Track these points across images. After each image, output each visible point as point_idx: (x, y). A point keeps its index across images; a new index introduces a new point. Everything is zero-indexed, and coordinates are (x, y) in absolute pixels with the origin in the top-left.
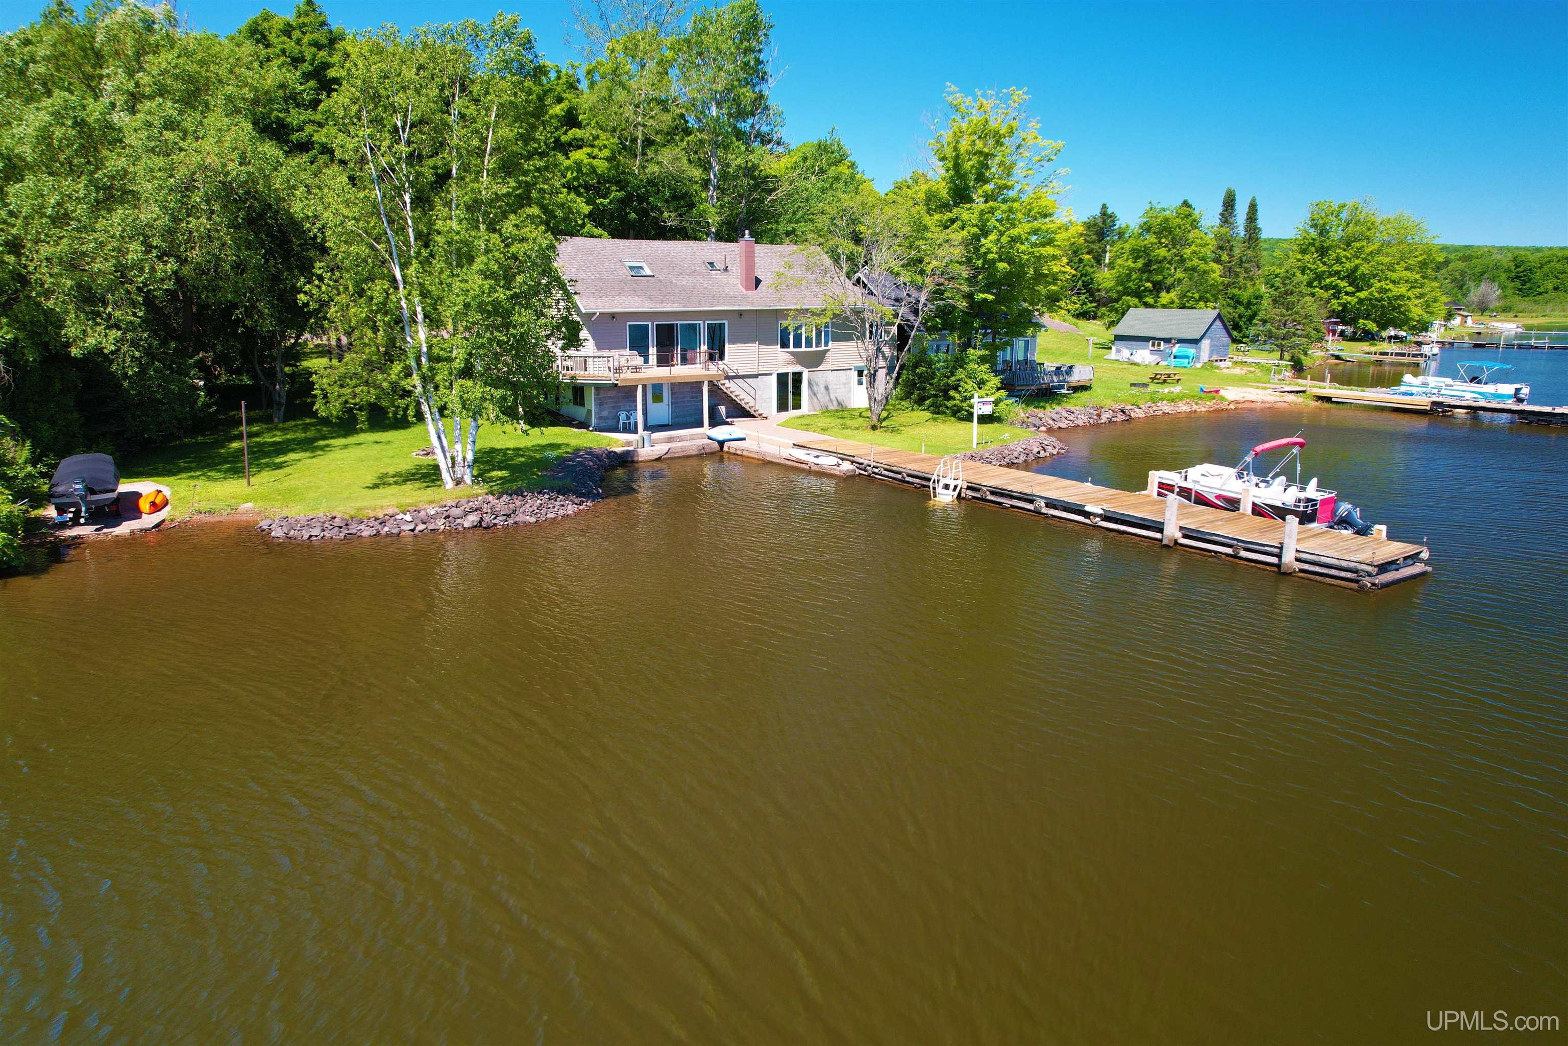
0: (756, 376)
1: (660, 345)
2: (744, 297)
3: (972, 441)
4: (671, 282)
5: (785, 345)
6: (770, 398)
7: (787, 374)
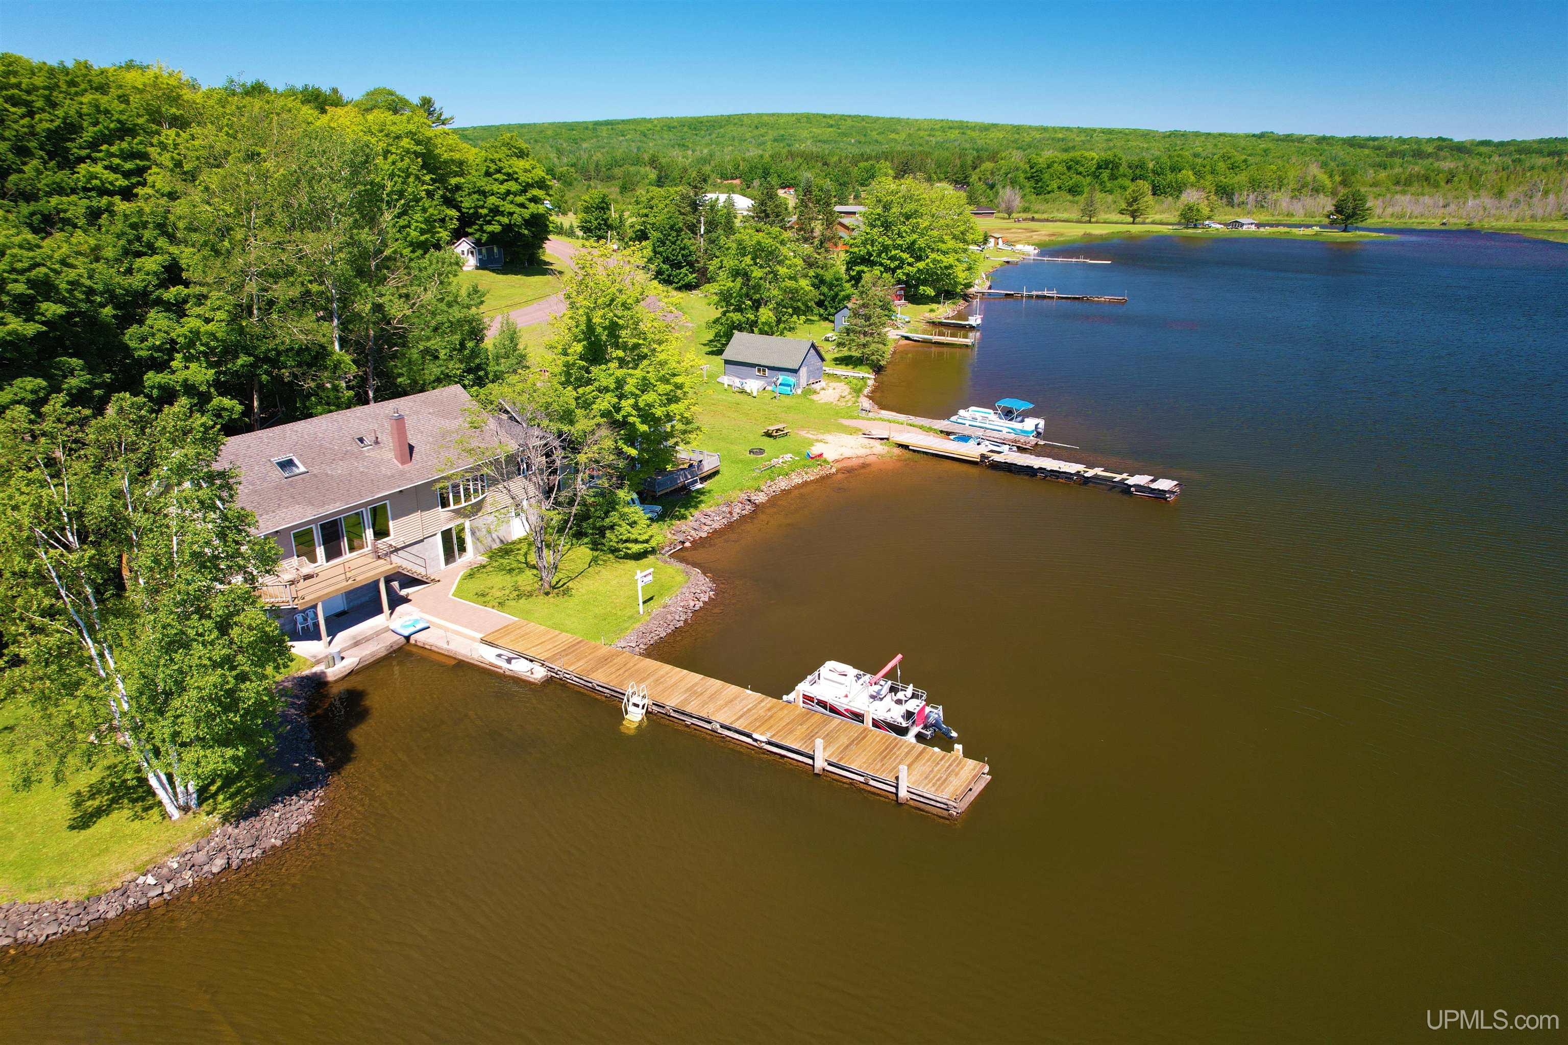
0: (422, 541)
1: (325, 543)
2: (402, 474)
3: (638, 599)
4: (327, 474)
5: (445, 504)
6: (438, 555)
7: (450, 529)
